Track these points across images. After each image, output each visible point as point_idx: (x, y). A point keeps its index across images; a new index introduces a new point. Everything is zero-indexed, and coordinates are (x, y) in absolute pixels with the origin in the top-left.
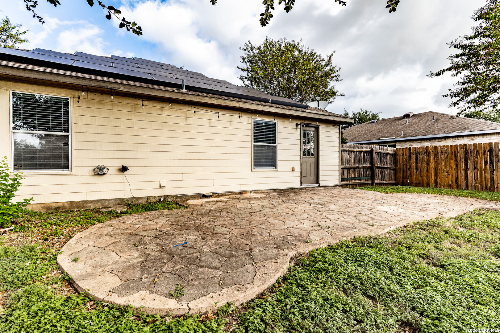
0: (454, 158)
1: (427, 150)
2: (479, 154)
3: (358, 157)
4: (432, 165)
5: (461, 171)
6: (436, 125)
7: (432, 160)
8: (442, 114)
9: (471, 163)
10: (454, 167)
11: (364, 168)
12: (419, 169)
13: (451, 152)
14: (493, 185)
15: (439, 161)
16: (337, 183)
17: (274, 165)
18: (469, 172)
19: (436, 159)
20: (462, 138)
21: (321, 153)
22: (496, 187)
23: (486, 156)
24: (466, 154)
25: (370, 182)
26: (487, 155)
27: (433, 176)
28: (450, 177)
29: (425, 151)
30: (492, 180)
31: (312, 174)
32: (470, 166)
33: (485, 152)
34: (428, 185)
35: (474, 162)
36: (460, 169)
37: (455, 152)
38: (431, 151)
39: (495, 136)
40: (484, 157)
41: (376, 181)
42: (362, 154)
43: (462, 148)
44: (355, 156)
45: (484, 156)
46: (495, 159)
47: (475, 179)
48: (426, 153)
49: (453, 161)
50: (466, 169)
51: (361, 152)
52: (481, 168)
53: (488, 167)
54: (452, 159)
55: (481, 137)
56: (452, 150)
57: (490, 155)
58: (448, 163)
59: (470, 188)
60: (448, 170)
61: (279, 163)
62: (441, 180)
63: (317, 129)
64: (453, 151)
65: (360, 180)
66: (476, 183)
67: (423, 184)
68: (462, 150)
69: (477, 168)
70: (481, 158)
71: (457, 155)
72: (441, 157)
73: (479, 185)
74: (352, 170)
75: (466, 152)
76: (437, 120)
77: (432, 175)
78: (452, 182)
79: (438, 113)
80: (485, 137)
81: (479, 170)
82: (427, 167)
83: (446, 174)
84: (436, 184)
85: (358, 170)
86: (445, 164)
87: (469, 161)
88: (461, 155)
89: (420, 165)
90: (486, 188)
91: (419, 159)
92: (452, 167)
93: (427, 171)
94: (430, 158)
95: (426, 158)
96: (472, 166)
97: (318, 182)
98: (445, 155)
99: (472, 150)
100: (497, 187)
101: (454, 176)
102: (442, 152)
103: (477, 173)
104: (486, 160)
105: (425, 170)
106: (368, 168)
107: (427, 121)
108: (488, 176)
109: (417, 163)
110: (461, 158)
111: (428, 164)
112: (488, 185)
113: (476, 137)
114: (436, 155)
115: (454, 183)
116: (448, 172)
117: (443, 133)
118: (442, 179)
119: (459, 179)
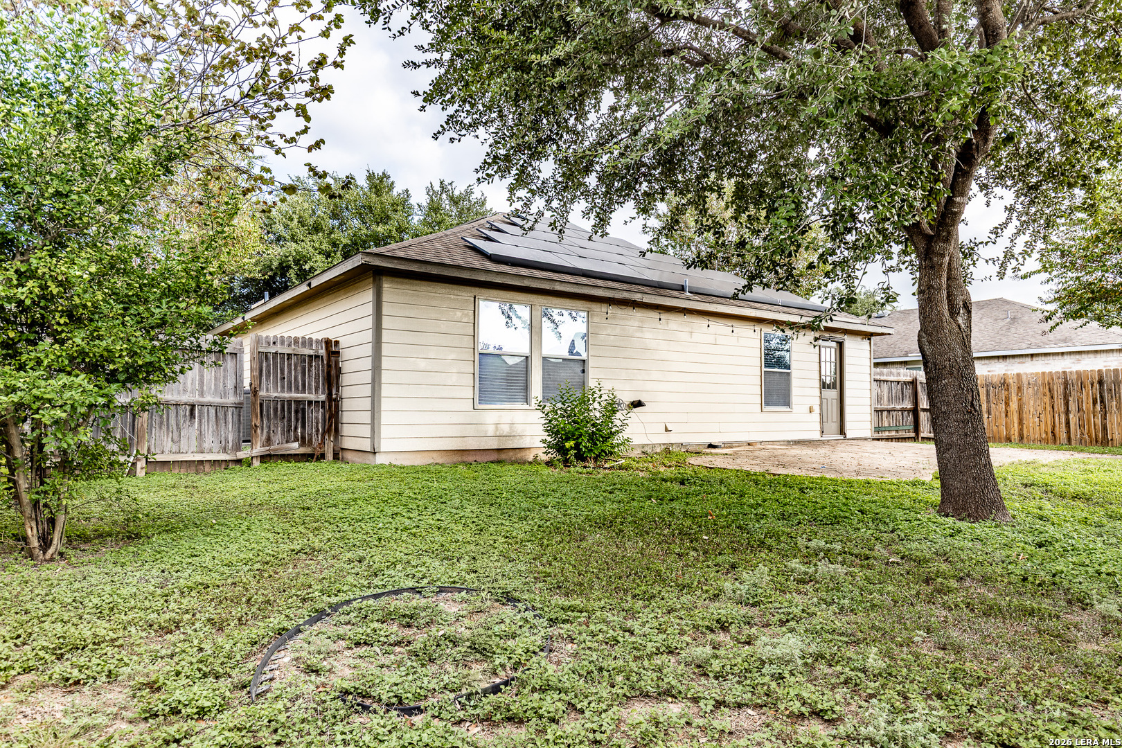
0: (1048, 393)
1: (1005, 381)
2: (1084, 388)
3: (894, 391)
4: (1014, 406)
5: (1059, 415)
6: (1013, 330)
7: (1014, 398)
8: (1023, 306)
9: (1074, 401)
10: (1049, 408)
11: (903, 410)
12: (993, 413)
13: (1043, 384)
14: (1106, 436)
15: (1025, 399)
16: (868, 434)
17: (787, 403)
18: (1071, 416)
19: (1019, 395)
20: (1060, 357)
21: (847, 385)
22: (1110, 439)
23: (1094, 391)
24: (1066, 388)
25: (913, 435)
26: (1096, 390)
27: (1016, 425)
28: (1043, 425)
30: (1105, 428)
31: (835, 420)
32: (1073, 406)
33: (1092, 385)
34: (1009, 440)
35: (1078, 400)
36: (1058, 412)
37: (1049, 384)
39: (1115, 354)
40: (1092, 392)
41: (922, 435)
42: (899, 386)
44: (890, 389)
45: (1092, 390)
46: (1108, 395)
47: (1080, 428)
48: (1004, 387)
49: (1047, 399)
50: (1067, 412)
51: (898, 382)
52: (1088, 410)
53: (1098, 407)
54: (1045, 395)
56: (1044, 382)
57: (1100, 389)
58: (1038, 402)
59: (1073, 442)
60: (1040, 414)
61: (794, 399)
62: (1028, 431)
63: (841, 345)
65: (897, 431)
66: (1082, 434)
67: (1000, 438)
68: (1061, 380)
69: (1083, 410)
70: (1088, 394)
71: (1053, 389)
72: (1028, 392)
73: (1086, 436)
74: (885, 413)
75: (1066, 384)
76: (1014, 319)
77: (1014, 423)
78: (1046, 433)
79: (1014, 304)
80: (1098, 356)
81: (1086, 412)
82: (1006, 409)
83: (1037, 420)
84: (1021, 438)
85: (894, 413)
86: (1034, 403)
87: (1070, 399)
88: (1059, 390)
89: (993, 406)
90: (1097, 441)
91: (991, 395)
92: (1045, 409)
93: (1006, 416)
94: (1009, 394)
95: (1003, 394)
96: (1075, 406)
97: (842, 431)
98: (1033, 388)
99: (1074, 381)
100: (1112, 439)
101: (1049, 423)
102: (1029, 384)
103: (1082, 418)
104: (1094, 397)
105: (1004, 415)
106: (909, 411)
107: (996, 320)
108: (1099, 421)
109: (988, 402)
110: (1059, 393)
111: (1007, 404)
112: (1099, 436)
113: (1083, 356)
114: (1020, 389)
115: (1050, 434)
116: (1039, 417)
117: (1028, 348)
118: (1031, 430)
119: (1057, 429)
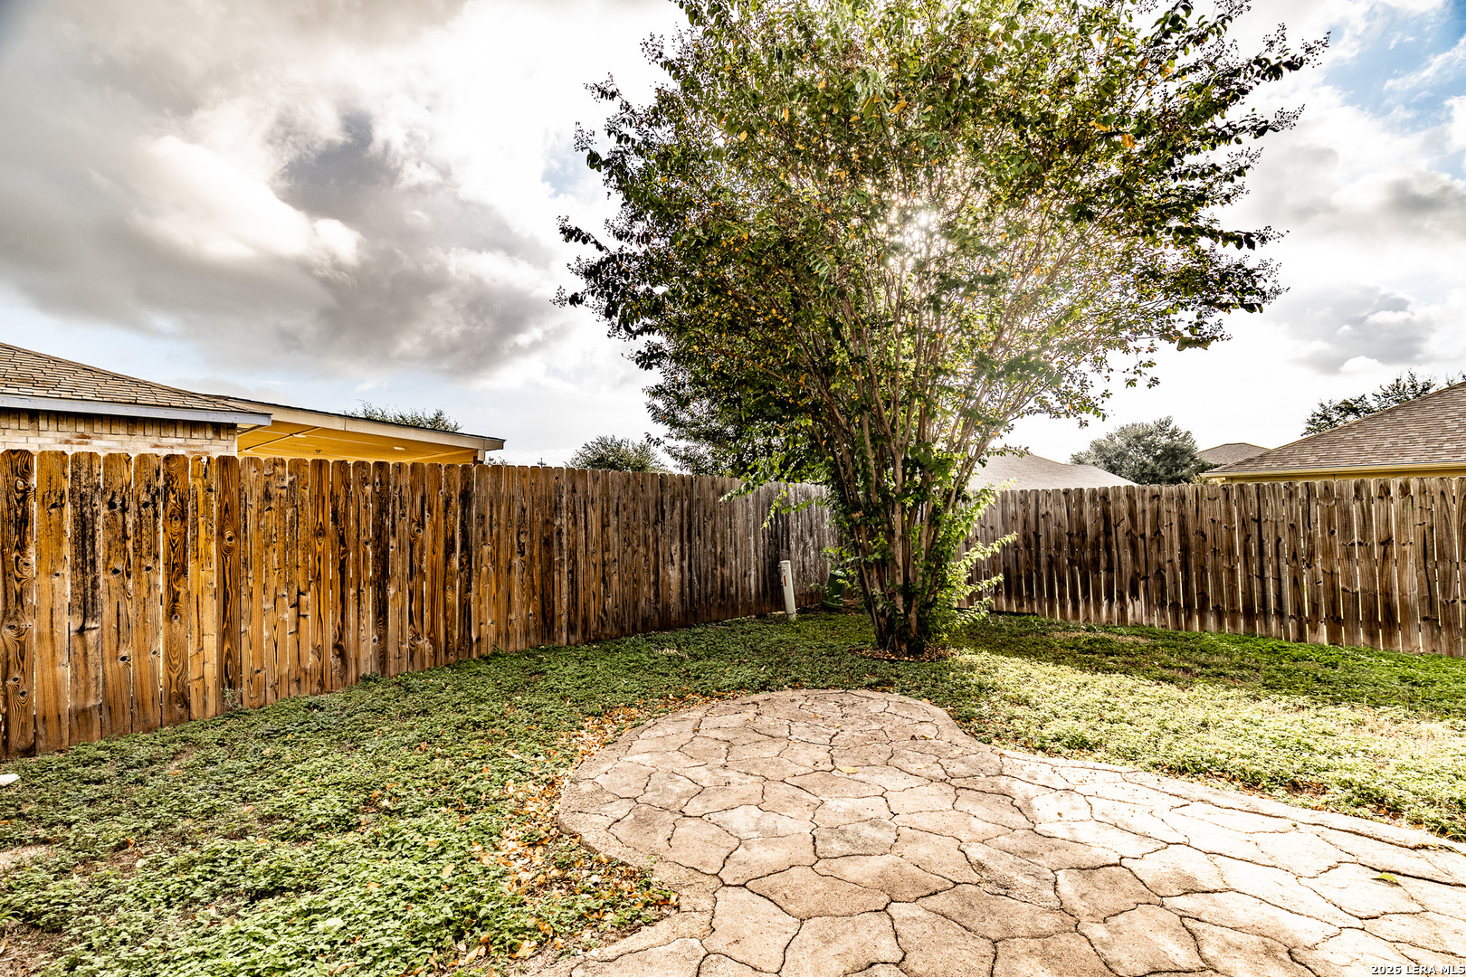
0: (330, 526)
1: (169, 478)
2: (430, 511)
4: (204, 573)
5: (359, 591)
7: (206, 543)
9: (401, 548)
10: (328, 573)
12: (108, 611)
13: (317, 498)
14: (467, 633)
15: (250, 548)
18: (392, 591)
19: (228, 534)
22: (474, 639)
23: (451, 517)
24: (382, 511)
26: (455, 515)
27: (210, 642)
28: (307, 627)
29: (161, 483)
30: (466, 614)
32: (398, 565)
35: (412, 546)
36: (355, 582)
38: (195, 483)
40: (446, 523)
43: (365, 481)
45: (445, 518)
46: (477, 530)
47: (411, 622)
48: (166, 501)
50: (382, 580)
52: (433, 568)
53: (455, 561)
55: (121, 430)
56: (320, 485)
57: (463, 513)
60: (299, 593)
64: (326, 493)
66: (417, 636)
68: (369, 488)
69: (421, 571)
70: (435, 529)
71: (346, 515)
73: (424, 641)
77: (201, 635)
78: (318, 651)
81: (429, 575)
82: (169, 587)
83: (289, 613)
87: (393, 543)
88: (361, 514)
90: (447, 652)
92: (317, 577)
93: (172, 613)
94: (188, 529)
95: (161, 531)
96: (404, 562)
98: (282, 512)
100: (478, 639)
101: (328, 619)
102: (267, 496)
103: (419, 594)
104: (450, 534)
105: (157, 611)
108: (454, 598)
110: (363, 526)
111: (176, 571)
112: (452, 636)
114: (230, 514)
115: (330, 654)
116: (297, 605)
119: (351, 636)
